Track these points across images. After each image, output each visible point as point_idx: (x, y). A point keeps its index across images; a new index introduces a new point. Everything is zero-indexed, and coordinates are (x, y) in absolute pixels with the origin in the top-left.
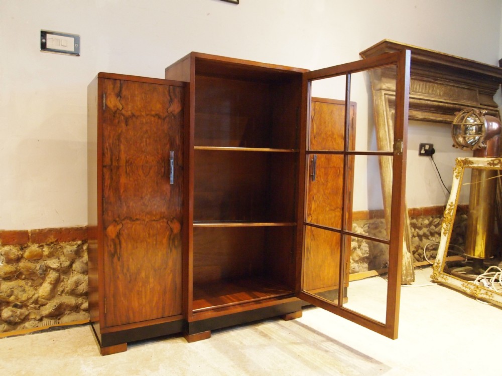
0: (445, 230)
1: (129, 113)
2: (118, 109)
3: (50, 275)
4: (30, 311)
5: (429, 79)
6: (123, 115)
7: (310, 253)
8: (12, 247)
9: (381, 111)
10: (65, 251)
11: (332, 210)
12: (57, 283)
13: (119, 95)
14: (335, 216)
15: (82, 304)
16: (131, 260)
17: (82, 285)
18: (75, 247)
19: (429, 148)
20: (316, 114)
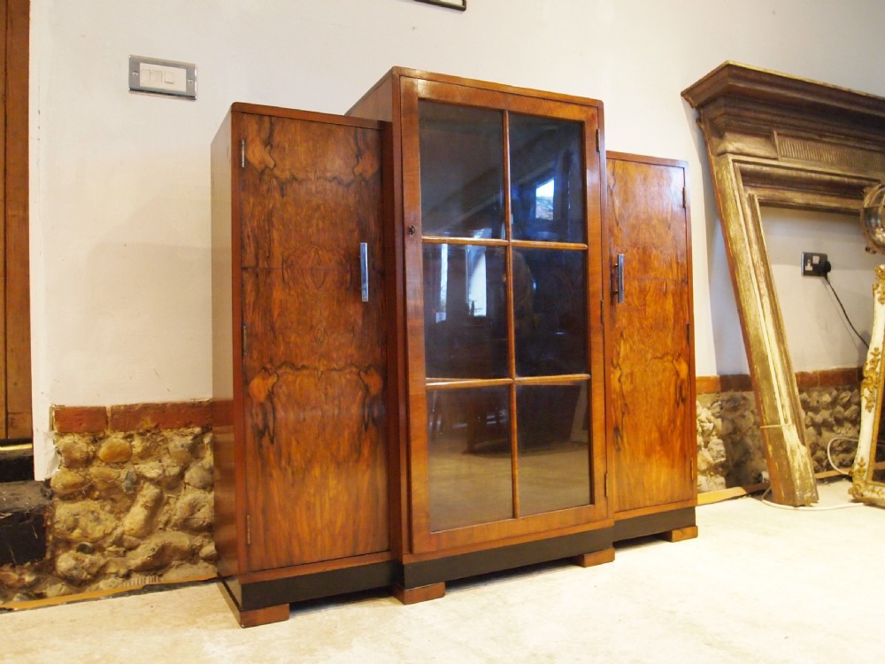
0: (869, 402)
1: (287, 174)
2: (266, 167)
3: (144, 492)
4: (108, 559)
5: (810, 135)
6: (277, 178)
7: (622, 438)
8: (76, 437)
9: (729, 191)
10: (171, 446)
11: (656, 358)
12: (157, 505)
13: (268, 143)
14: (664, 370)
15: (201, 547)
16: (294, 443)
17: (202, 510)
18: (189, 439)
19: (820, 262)
20: (617, 182)
